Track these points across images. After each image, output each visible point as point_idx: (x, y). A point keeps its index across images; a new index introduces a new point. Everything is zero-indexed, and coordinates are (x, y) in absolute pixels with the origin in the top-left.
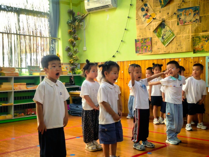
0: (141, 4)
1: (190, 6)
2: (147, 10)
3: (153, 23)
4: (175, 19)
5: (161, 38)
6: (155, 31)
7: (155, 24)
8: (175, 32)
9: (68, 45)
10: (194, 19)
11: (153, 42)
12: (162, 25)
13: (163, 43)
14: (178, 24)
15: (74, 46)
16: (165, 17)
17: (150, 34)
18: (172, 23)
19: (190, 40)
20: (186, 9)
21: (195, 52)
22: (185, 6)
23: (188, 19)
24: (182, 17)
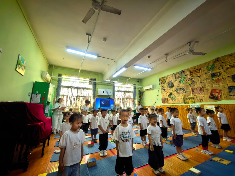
0: (162, 88)
1: (181, 88)
2: (165, 90)
3: (167, 94)
4: (175, 92)
5: (171, 98)
6: (169, 96)
7: (168, 94)
8: (176, 96)
9: (139, 101)
10: (183, 92)
11: (168, 100)
12: (171, 94)
13: (172, 100)
14: (177, 94)
15: (141, 101)
16: (172, 91)
17: (167, 97)
18: (175, 94)
19: (183, 99)
20: (179, 89)
21: (185, 103)
22: (179, 88)
23: (181, 92)
24: (178, 92)
